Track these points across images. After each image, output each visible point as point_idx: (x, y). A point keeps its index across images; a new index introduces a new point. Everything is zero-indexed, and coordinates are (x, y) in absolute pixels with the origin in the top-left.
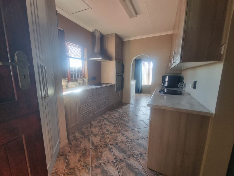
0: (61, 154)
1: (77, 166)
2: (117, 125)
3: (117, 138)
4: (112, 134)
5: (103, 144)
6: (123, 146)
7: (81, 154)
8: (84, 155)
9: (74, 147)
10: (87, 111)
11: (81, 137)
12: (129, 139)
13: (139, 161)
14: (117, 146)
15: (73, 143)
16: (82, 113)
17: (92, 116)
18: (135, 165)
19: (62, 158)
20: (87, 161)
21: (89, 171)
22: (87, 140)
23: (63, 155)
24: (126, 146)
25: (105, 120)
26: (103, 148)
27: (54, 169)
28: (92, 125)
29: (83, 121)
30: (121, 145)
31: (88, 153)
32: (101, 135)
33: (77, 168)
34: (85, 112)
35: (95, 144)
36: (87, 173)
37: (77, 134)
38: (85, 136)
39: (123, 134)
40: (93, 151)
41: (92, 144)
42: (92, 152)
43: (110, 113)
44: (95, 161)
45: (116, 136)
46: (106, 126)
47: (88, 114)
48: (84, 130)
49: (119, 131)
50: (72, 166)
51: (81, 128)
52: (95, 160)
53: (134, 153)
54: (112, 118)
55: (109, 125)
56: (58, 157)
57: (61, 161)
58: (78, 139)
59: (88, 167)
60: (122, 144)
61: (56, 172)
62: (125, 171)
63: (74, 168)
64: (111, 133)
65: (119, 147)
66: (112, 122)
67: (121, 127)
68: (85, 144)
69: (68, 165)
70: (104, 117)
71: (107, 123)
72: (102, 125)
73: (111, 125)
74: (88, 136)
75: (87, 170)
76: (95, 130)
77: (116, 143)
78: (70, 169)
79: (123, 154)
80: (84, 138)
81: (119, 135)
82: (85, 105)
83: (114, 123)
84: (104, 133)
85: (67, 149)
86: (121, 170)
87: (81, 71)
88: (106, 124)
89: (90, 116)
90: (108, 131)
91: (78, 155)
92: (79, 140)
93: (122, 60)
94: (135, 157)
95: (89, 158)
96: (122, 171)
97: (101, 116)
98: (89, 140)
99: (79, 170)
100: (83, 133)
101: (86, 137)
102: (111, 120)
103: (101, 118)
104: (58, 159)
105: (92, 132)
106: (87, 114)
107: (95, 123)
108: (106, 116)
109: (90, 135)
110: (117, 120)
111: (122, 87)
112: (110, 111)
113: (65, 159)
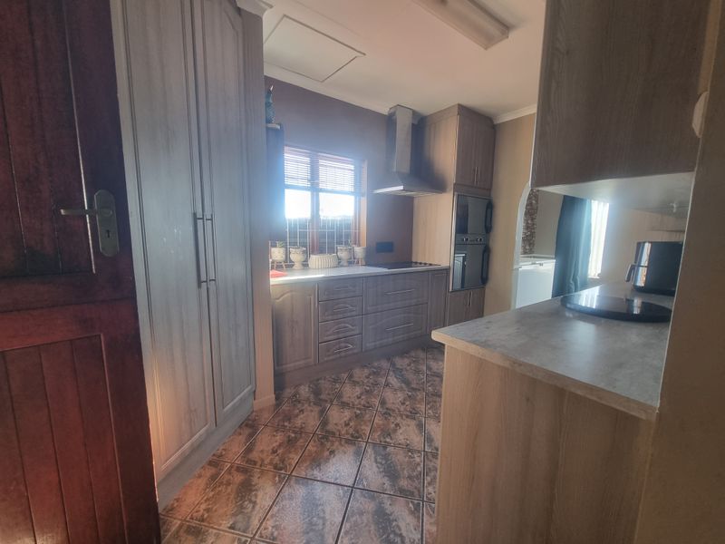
0: (250, 422)
1: (263, 460)
2: (420, 395)
3: (395, 431)
4: (390, 415)
5: (347, 433)
6: (399, 457)
7: (286, 439)
8: (290, 443)
9: (280, 418)
10: (341, 335)
11: (308, 400)
12: (430, 446)
13: (420, 519)
14: (383, 453)
15: (284, 407)
16: (326, 339)
17: (355, 351)
18: (400, 524)
19: (247, 431)
20: (289, 459)
21: (280, 481)
22: (317, 409)
23: (252, 426)
24: (410, 463)
25: (391, 373)
26: (343, 442)
27: (222, 448)
28: (351, 376)
29: (327, 361)
30: (397, 454)
31: (301, 440)
32: (358, 408)
33: (261, 466)
34: (336, 337)
35: (330, 427)
36: (275, 484)
37: (305, 391)
38: (320, 400)
39: (420, 426)
40: (315, 441)
41: (324, 423)
42: (312, 442)
43: (421, 354)
44: (305, 465)
45: (397, 425)
46: (387, 389)
47: (343, 345)
48: (324, 384)
49: (413, 414)
50: (255, 455)
51: (321, 379)
52: (308, 463)
53: (419, 491)
54: (417, 372)
55: (395, 390)
56: (240, 427)
57: (241, 437)
58: (299, 402)
59: (283, 472)
60: (401, 452)
61: (221, 456)
62: (364, 524)
63: (255, 463)
64: (387, 413)
65: (386, 457)
66: (407, 383)
67: (427, 404)
68: (310, 419)
69: (249, 450)
70: (393, 365)
71: (393, 382)
72: (376, 384)
73: (401, 389)
74: (326, 401)
75: (277, 478)
76: (350, 393)
77: (385, 442)
78: (249, 461)
79: (386, 478)
80: (312, 404)
81: (409, 426)
82: (335, 317)
83: (414, 386)
84: (368, 406)
85: (266, 416)
86: (352, 516)
87: (348, 227)
88: (387, 385)
89: (350, 352)
90: (383, 403)
91: (279, 437)
92: (299, 406)
93: (490, 190)
94: (416, 502)
95: (297, 454)
96: (354, 519)
97: (389, 359)
98: (322, 412)
99: (262, 472)
100: (317, 392)
101: (319, 402)
102: (411, 376)
103: (385, 364)
104: (239, 430)
105: (339, 396)
106: (340, 342)
107: (359, 374)
108: (401, 362)
109: (332, 402)
110: (428, 382)
111: (484, 279)
112: (423, 350)
113: (251, 435)
